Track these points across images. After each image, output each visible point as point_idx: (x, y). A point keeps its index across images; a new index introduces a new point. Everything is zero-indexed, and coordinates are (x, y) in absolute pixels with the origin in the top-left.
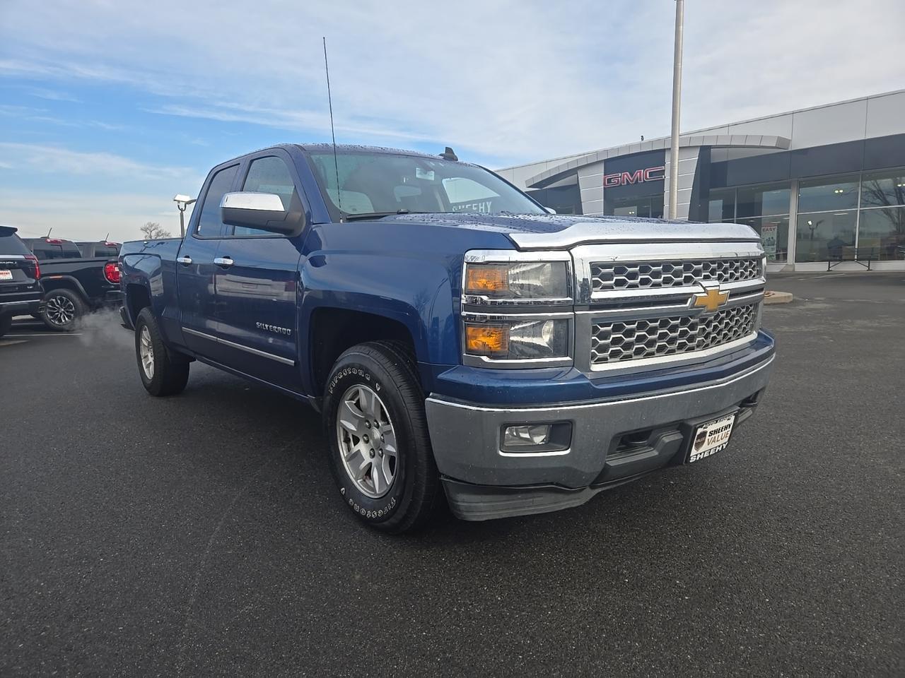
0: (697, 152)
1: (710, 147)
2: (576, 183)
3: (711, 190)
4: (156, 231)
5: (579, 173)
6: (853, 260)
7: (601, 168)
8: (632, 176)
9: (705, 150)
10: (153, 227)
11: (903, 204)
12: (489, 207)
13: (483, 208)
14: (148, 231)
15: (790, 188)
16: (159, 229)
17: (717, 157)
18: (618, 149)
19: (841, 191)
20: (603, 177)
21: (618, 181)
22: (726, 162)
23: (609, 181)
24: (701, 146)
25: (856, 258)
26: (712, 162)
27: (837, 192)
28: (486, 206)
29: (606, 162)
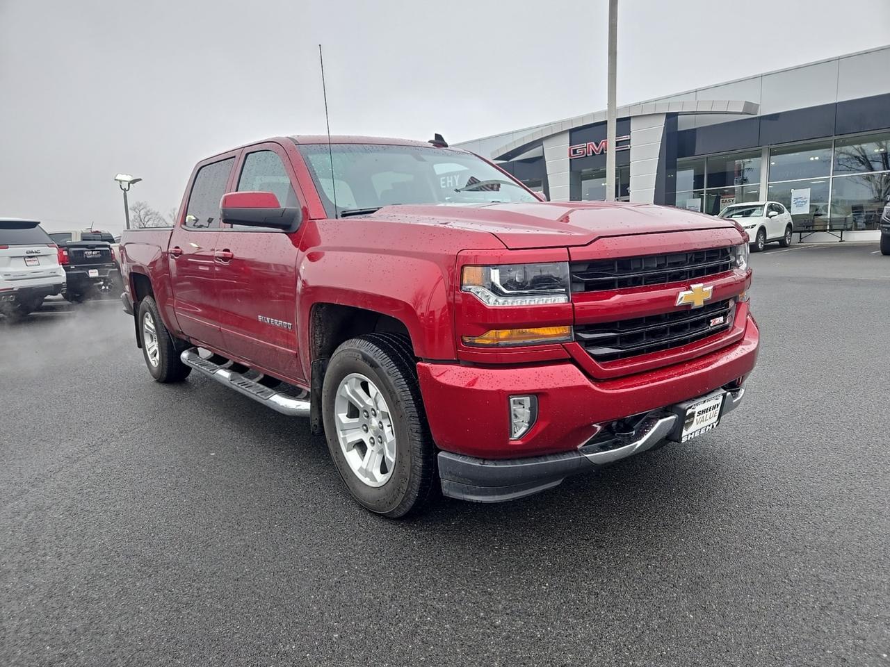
0: (664, 118)
1: (676, 114)
2: (541, 155)
3: (678, 160)
4: (145, 210)
5: (545, 143)
6: (825, 231)
7: (567, 138)
8: (597, 145)
9: (671, 117)
10: (142, 207)
11: (889, 169)
12: (457, 181)
13: (451, 181)
14: (137, 210)
15: (760, 156)
16: (148, 209)
17: (684, 124)
18: (583, 118)
19: (817, 158)
20: (569, 147)
21: (584, 153)
22: (695, 130)
23: (575, 151)
24: (667, 113)
25: (828, 228)
26: (679, 130)
27: (812, 159)
28: (454, 180)
29: (572, 131)
